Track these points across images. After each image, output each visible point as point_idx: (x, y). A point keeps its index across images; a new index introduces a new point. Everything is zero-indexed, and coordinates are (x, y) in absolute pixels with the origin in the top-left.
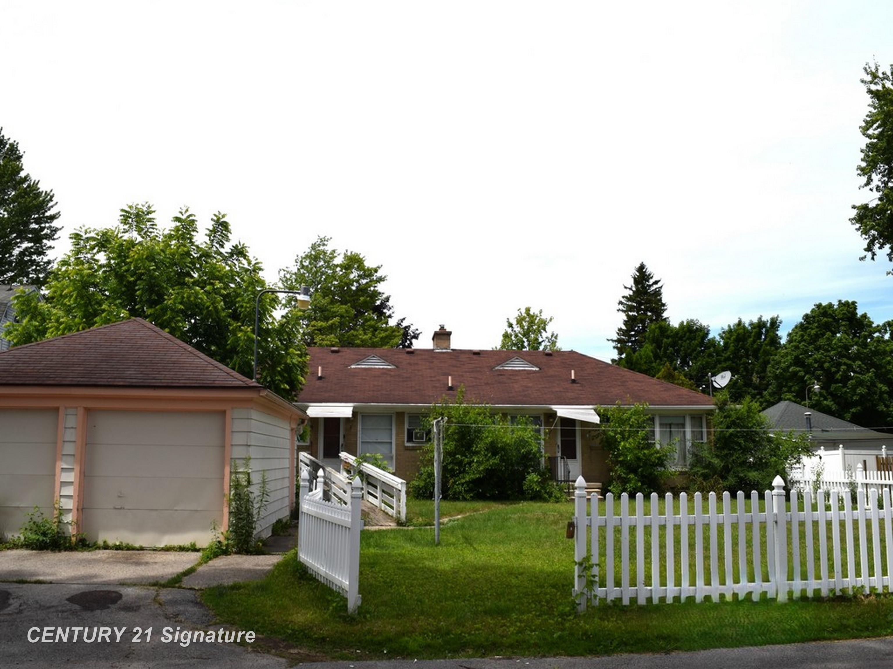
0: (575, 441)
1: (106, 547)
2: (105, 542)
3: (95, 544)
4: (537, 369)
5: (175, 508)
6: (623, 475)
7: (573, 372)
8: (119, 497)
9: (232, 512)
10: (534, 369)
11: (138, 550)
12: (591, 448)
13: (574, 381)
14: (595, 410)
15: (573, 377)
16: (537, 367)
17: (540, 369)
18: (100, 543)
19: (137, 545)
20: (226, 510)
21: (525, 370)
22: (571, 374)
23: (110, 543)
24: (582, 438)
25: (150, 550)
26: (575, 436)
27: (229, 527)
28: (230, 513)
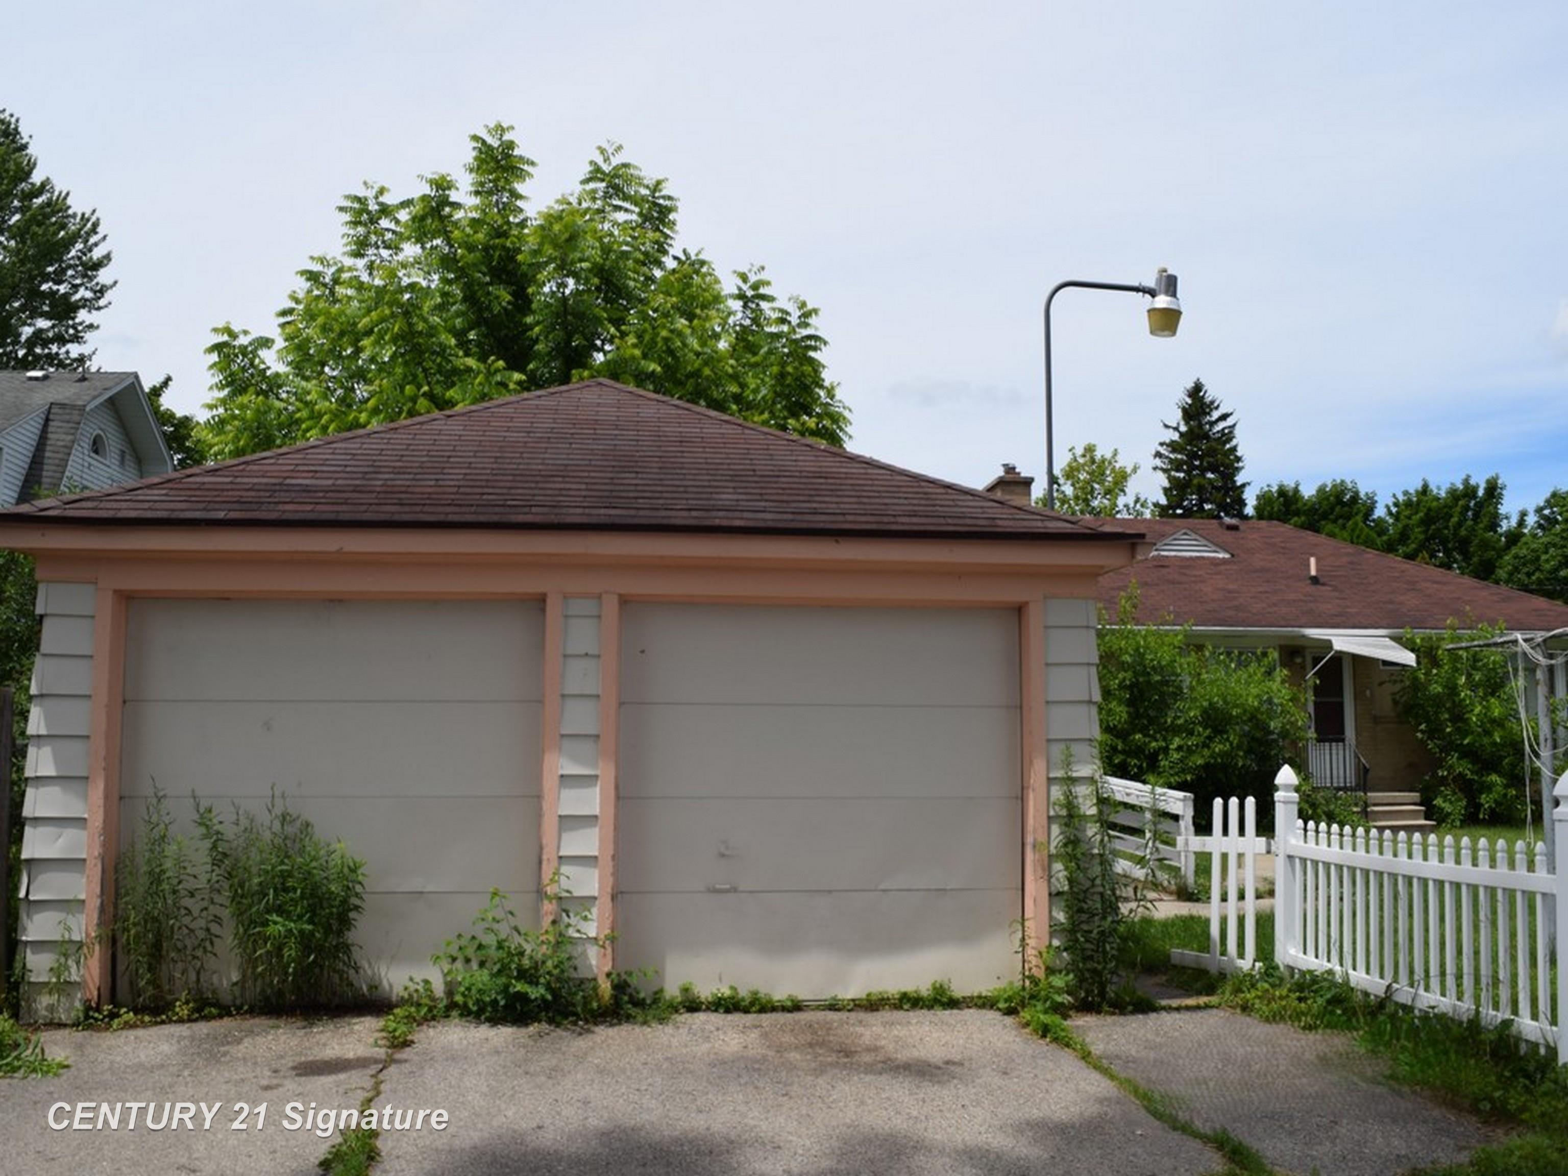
0: (1341, 705)
1: (693, 1006)
2: (686, 990)
3: (657, 996)
4: (1227, 556)
5: (881, 887)
6: (1469, 776)
7: (1313, 561)
8: (723, 855)
9: (1059, 894)
10: (1221, 555)
11: (784, 1009)
12: (1376, 720)
13: (1315, 580)
14: (1393, 638)
15: (1313, 572)
16: (1227, 551)
17: (1233, 556)
18: (672, 991)
19: (780, 995)
20: (1036, 889)
21: (1203, 558)
22: (1308, 566)
23: (705, 991)
24: (1355, 699)
25: (818, 1008)
26: (1340, 693)
27: (1052, 935)
28: (1055, 895)
